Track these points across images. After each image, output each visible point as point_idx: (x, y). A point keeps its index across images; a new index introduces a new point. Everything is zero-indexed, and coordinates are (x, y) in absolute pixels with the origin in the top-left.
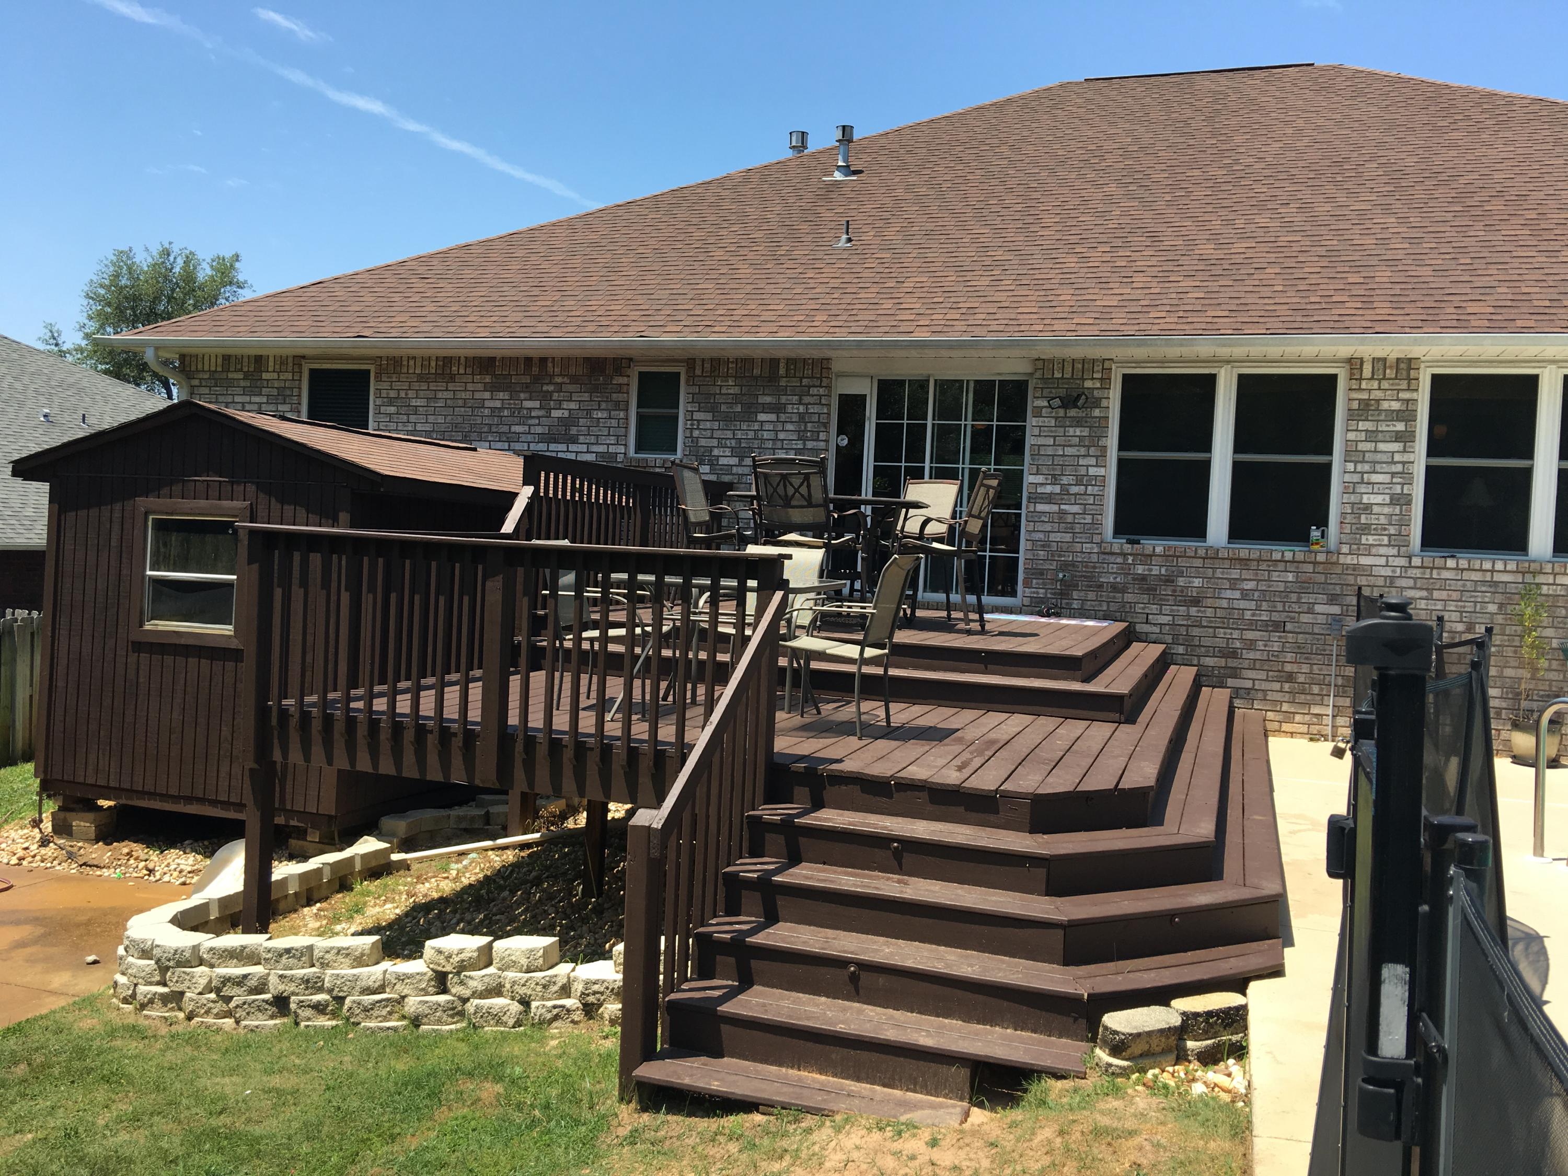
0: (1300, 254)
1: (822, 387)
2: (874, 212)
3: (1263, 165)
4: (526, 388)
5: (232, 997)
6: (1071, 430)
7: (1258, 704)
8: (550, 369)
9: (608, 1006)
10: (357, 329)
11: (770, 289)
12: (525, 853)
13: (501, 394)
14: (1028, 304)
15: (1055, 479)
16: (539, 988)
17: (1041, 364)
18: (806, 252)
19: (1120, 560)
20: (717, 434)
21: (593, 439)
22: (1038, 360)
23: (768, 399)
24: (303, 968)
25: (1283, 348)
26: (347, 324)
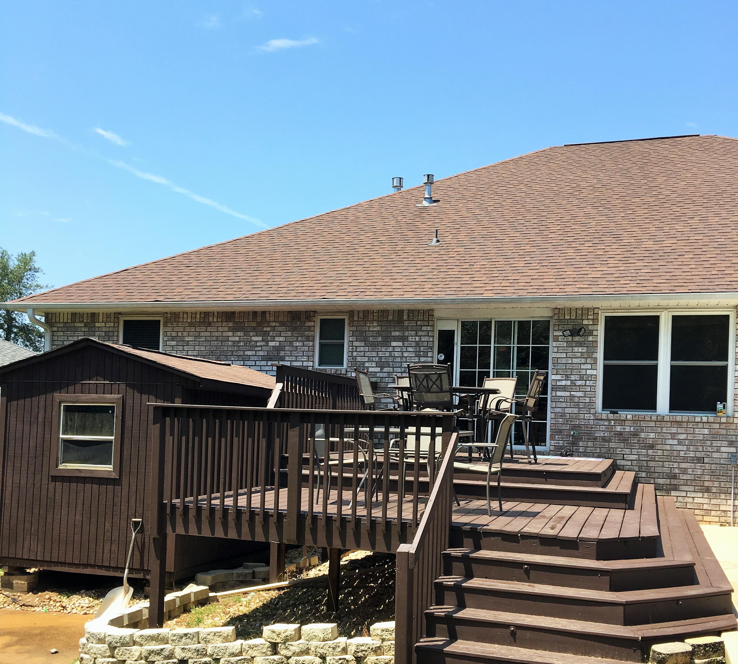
0: (703, 247)
1: (429, 326)
2: (450, 225)
3: (676, 195)
4: (254, 329)
5: (155, 661)
6: (576, 348)
7: (690, 505)
8: (268, 319)
9: (370, 658)
10: (154, 297)
11: (395, 270)
12: (282, 592)
13: (239, 333)
14: (549, 277)
15: (567, 378)
16: (331, 649)
17: (557, 311)
18: (414, 249)
19: (606, 423)
20: (367, 354)
21: (294, 358)
22: (556, 308)
23: (397, 334)
24: (194, 644)
25: (699, 300)
26: (148, 294)
